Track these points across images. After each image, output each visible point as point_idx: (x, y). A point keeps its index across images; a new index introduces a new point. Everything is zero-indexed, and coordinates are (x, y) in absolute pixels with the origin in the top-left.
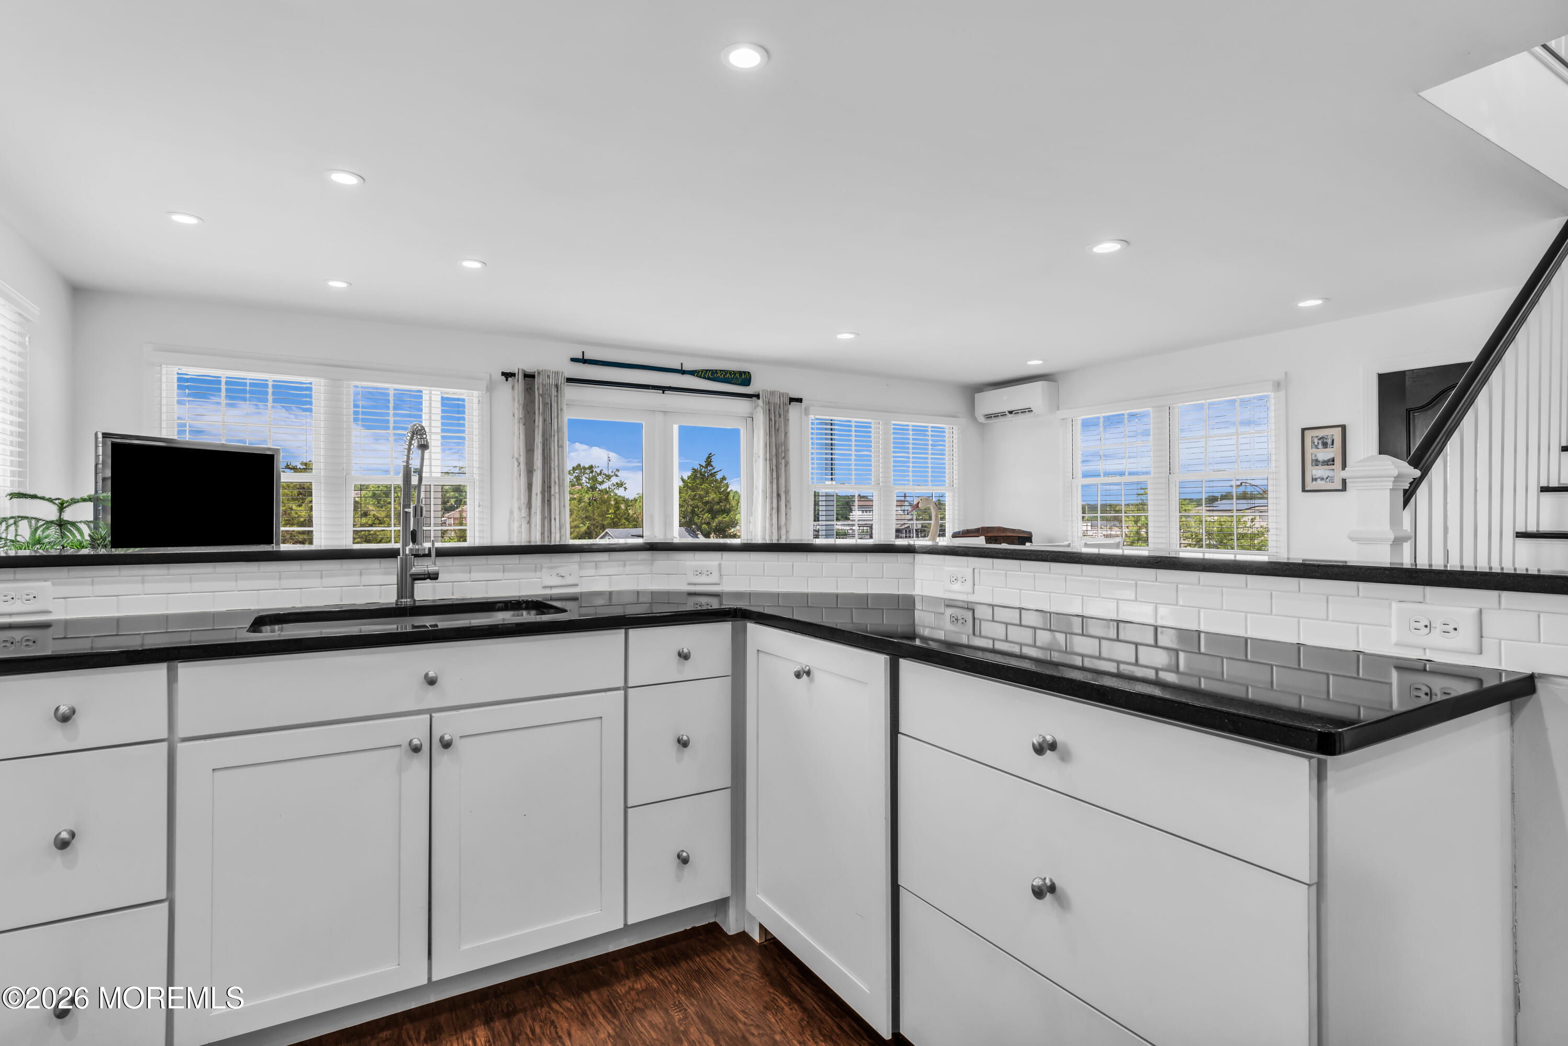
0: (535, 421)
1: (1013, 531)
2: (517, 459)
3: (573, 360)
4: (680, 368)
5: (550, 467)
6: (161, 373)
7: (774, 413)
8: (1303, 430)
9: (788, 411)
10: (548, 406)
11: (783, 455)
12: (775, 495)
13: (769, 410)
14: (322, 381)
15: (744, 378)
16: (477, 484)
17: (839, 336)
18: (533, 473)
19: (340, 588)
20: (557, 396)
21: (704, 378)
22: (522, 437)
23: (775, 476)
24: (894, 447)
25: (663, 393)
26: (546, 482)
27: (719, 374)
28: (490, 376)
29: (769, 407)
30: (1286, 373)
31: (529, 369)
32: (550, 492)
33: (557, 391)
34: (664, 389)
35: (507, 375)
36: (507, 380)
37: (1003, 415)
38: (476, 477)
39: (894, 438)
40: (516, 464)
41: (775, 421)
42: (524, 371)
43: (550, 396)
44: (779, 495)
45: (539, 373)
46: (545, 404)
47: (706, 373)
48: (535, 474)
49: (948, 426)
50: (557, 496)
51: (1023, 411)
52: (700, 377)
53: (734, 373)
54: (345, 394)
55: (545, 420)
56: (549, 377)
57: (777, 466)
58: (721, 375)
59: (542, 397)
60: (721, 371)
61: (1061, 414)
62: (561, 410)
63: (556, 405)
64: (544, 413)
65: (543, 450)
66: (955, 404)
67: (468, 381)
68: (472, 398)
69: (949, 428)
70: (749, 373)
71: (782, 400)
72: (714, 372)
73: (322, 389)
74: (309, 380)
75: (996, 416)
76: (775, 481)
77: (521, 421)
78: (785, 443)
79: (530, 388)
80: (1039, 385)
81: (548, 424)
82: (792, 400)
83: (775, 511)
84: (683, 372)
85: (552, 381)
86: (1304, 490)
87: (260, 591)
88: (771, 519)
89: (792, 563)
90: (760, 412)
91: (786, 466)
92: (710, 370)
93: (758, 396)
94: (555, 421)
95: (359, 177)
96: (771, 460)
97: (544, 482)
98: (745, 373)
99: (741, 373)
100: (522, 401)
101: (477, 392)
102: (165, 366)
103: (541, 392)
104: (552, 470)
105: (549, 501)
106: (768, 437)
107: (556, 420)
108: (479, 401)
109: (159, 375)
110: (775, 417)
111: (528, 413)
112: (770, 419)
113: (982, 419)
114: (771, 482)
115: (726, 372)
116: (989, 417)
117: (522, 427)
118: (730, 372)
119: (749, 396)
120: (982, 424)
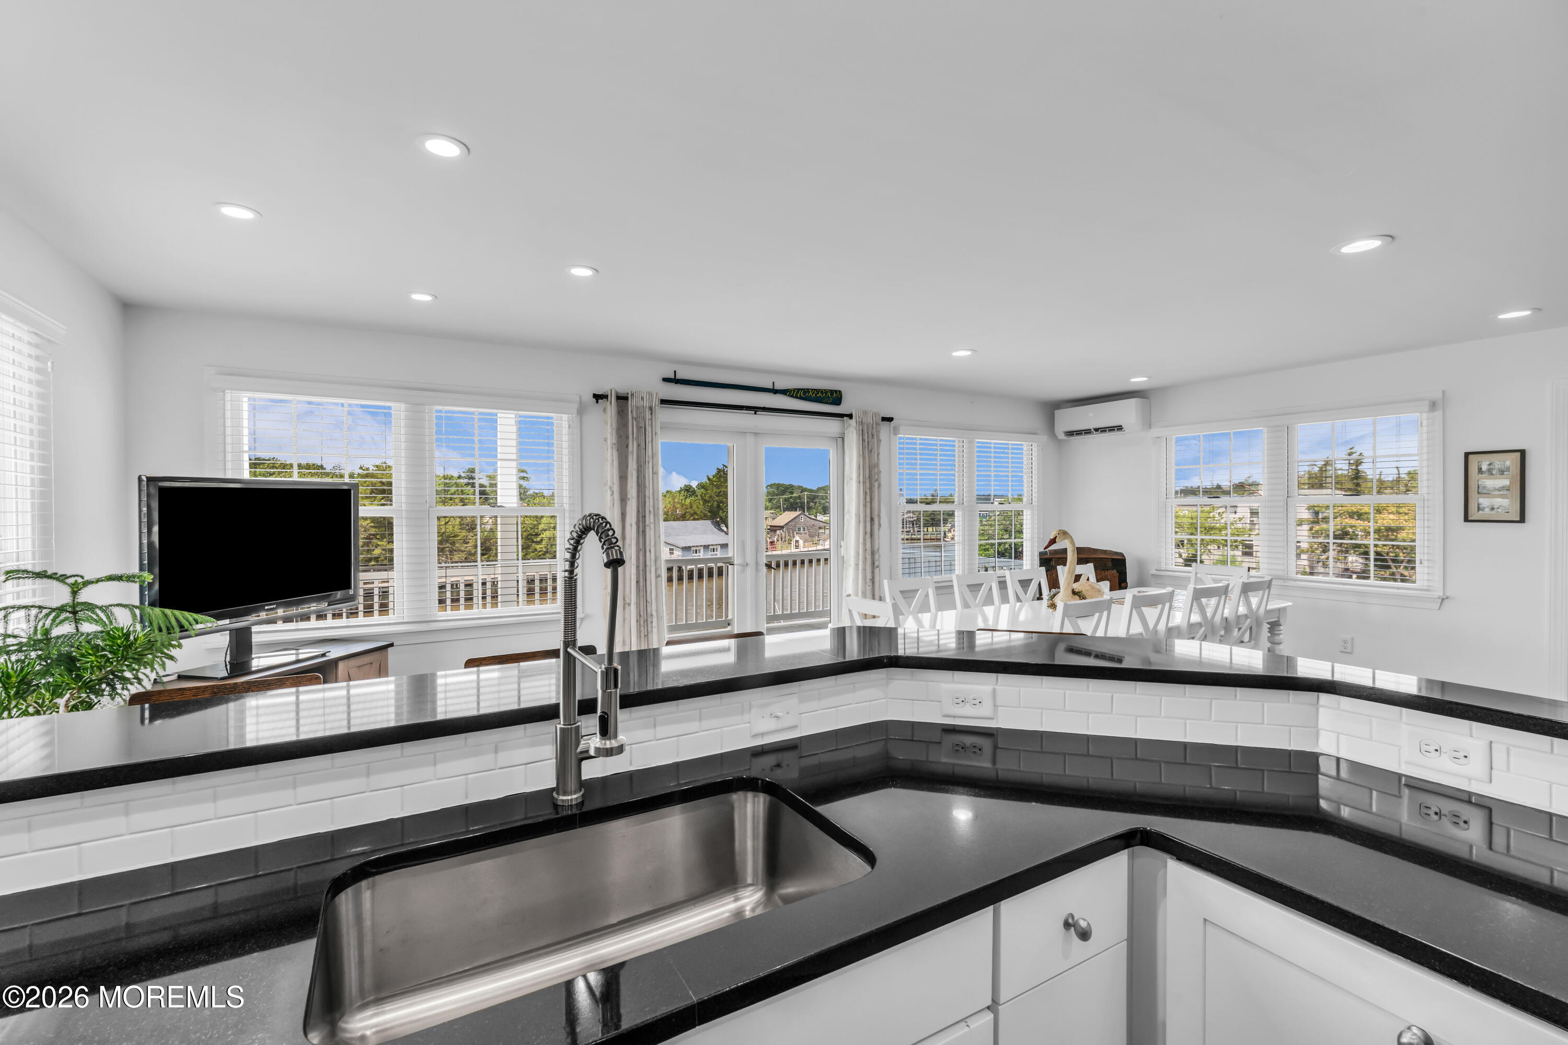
0: (627, 446)
1: (1105, 552)
2: (611, 488)
3: (665, 380)
4: (772, 388)
5: (645, 496)
6: (224, 399)
7: (868, 433)
8: (1467, 455)
9: (879, 432)
10: (642, 430)
11: (876, 477)
12: (868, 519)
13: (862, 431)
14: (403, 406)
15: (835, 397)
16: (567, 514)
17: (955, 354)
18: (626, 503)
19: (464, 777)
20: (651, 419)
21: (796, 397)
22: (616, 463)
23: (868, 499)
24: (978, 466)
25: (755, 413)
26: (641, 512)
27: (811, 393)
28: (580, 397)
29: (862, 427)
30: (1443, 391)
31: (622, 390)
32: (645, 521)
33: (651, 414)
34: (755, 409)
35: (598, 397)
36: (597, 402)
37: (1088, 432)
38: (566, 507)
39: (978, 457)
40: (609, 493)
41: (868, 442)
42: (617, 393)
43: (644, 419)
44: (872, 519)
45: (632, 395)
46: (639, 428)
47: (798, 392)
48: (629, 503)
49: (1026, 443)
50: (652, 526)
51: (1112, 429)
52: (792, 396)
53: (826, 391)
54: (427, 419)
55: (639, 446)
56: (642, 398)
57: (871, 489)
58: (813, 394)
59: (636, 420)
60: (812, 390)
61: (1155, 432)
62: (656, 433)
63: (650, 428)
64: (637, 438)
65: (638, 477)
66: (1035, 421)
67: (556, 402)
68: (562, 422)
69: (1028, 445)
70: (840, 391)
71: (874, 420)
72: (806, 391)
73: (403, 415)
74: (388, 404)
75: (1079, 433)
76: (868, 505)
77: (614, 446)
78: (877, 465)
79: (622, 411)
80: (1132, 403)
81: (642, 449)
82: (884, 419)
83: (868, 536)
84: (775, 391)
85: (646, 404)
86: (1466, 519)
87: (335, 800)
88: (865, 544)
89: (1111, 694)
90: (853, 433)
91: (878, 488)
92: (802, 389)
93: (850, 416)
94: (649, 446)
95: (463, 145)
96: (864, 482)
97: (638, 511)
98: (836, 391)
99: (832, 392)
100: (614, 426)
101: (567, 416)
102: (229, 391)
103: (635, 416)
104: (647, 499)
105: (644, 532)
106: (861, 458)
107: (650, 444)
108: (569, 426)
109: (222, 402)
110: (868, 437)
111: (620, 437)
112: (863, 440)
113: (1061, 436)
114: (865, 506)
115: (818, 391)
116: (1070, 434)
117: (615, 454)
118: (822, 391)
119: (841, 416)
120: (1060, 440)
